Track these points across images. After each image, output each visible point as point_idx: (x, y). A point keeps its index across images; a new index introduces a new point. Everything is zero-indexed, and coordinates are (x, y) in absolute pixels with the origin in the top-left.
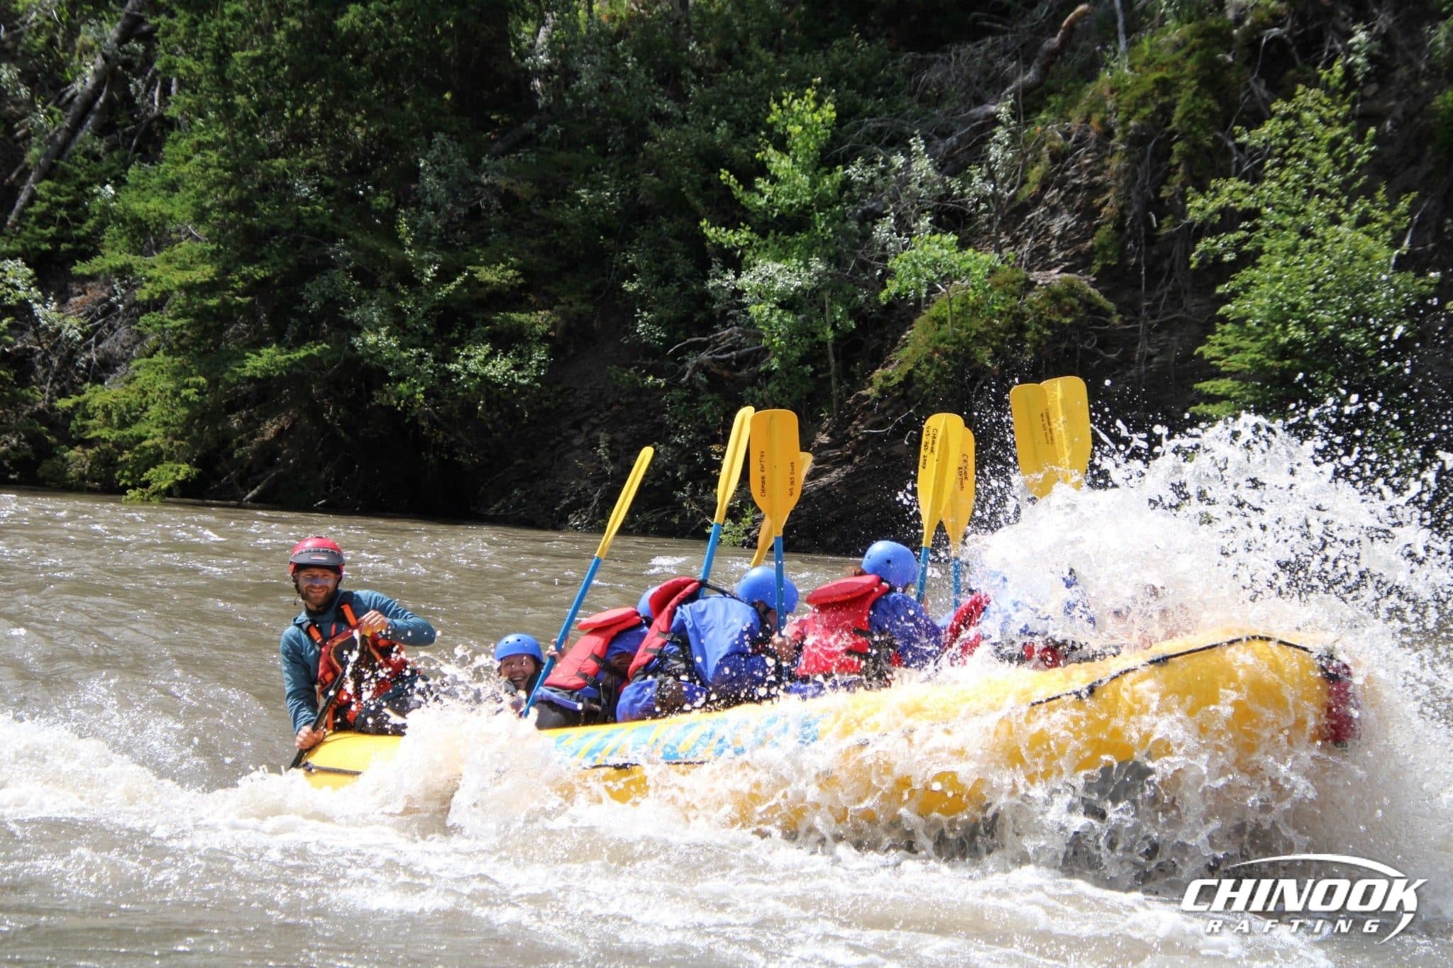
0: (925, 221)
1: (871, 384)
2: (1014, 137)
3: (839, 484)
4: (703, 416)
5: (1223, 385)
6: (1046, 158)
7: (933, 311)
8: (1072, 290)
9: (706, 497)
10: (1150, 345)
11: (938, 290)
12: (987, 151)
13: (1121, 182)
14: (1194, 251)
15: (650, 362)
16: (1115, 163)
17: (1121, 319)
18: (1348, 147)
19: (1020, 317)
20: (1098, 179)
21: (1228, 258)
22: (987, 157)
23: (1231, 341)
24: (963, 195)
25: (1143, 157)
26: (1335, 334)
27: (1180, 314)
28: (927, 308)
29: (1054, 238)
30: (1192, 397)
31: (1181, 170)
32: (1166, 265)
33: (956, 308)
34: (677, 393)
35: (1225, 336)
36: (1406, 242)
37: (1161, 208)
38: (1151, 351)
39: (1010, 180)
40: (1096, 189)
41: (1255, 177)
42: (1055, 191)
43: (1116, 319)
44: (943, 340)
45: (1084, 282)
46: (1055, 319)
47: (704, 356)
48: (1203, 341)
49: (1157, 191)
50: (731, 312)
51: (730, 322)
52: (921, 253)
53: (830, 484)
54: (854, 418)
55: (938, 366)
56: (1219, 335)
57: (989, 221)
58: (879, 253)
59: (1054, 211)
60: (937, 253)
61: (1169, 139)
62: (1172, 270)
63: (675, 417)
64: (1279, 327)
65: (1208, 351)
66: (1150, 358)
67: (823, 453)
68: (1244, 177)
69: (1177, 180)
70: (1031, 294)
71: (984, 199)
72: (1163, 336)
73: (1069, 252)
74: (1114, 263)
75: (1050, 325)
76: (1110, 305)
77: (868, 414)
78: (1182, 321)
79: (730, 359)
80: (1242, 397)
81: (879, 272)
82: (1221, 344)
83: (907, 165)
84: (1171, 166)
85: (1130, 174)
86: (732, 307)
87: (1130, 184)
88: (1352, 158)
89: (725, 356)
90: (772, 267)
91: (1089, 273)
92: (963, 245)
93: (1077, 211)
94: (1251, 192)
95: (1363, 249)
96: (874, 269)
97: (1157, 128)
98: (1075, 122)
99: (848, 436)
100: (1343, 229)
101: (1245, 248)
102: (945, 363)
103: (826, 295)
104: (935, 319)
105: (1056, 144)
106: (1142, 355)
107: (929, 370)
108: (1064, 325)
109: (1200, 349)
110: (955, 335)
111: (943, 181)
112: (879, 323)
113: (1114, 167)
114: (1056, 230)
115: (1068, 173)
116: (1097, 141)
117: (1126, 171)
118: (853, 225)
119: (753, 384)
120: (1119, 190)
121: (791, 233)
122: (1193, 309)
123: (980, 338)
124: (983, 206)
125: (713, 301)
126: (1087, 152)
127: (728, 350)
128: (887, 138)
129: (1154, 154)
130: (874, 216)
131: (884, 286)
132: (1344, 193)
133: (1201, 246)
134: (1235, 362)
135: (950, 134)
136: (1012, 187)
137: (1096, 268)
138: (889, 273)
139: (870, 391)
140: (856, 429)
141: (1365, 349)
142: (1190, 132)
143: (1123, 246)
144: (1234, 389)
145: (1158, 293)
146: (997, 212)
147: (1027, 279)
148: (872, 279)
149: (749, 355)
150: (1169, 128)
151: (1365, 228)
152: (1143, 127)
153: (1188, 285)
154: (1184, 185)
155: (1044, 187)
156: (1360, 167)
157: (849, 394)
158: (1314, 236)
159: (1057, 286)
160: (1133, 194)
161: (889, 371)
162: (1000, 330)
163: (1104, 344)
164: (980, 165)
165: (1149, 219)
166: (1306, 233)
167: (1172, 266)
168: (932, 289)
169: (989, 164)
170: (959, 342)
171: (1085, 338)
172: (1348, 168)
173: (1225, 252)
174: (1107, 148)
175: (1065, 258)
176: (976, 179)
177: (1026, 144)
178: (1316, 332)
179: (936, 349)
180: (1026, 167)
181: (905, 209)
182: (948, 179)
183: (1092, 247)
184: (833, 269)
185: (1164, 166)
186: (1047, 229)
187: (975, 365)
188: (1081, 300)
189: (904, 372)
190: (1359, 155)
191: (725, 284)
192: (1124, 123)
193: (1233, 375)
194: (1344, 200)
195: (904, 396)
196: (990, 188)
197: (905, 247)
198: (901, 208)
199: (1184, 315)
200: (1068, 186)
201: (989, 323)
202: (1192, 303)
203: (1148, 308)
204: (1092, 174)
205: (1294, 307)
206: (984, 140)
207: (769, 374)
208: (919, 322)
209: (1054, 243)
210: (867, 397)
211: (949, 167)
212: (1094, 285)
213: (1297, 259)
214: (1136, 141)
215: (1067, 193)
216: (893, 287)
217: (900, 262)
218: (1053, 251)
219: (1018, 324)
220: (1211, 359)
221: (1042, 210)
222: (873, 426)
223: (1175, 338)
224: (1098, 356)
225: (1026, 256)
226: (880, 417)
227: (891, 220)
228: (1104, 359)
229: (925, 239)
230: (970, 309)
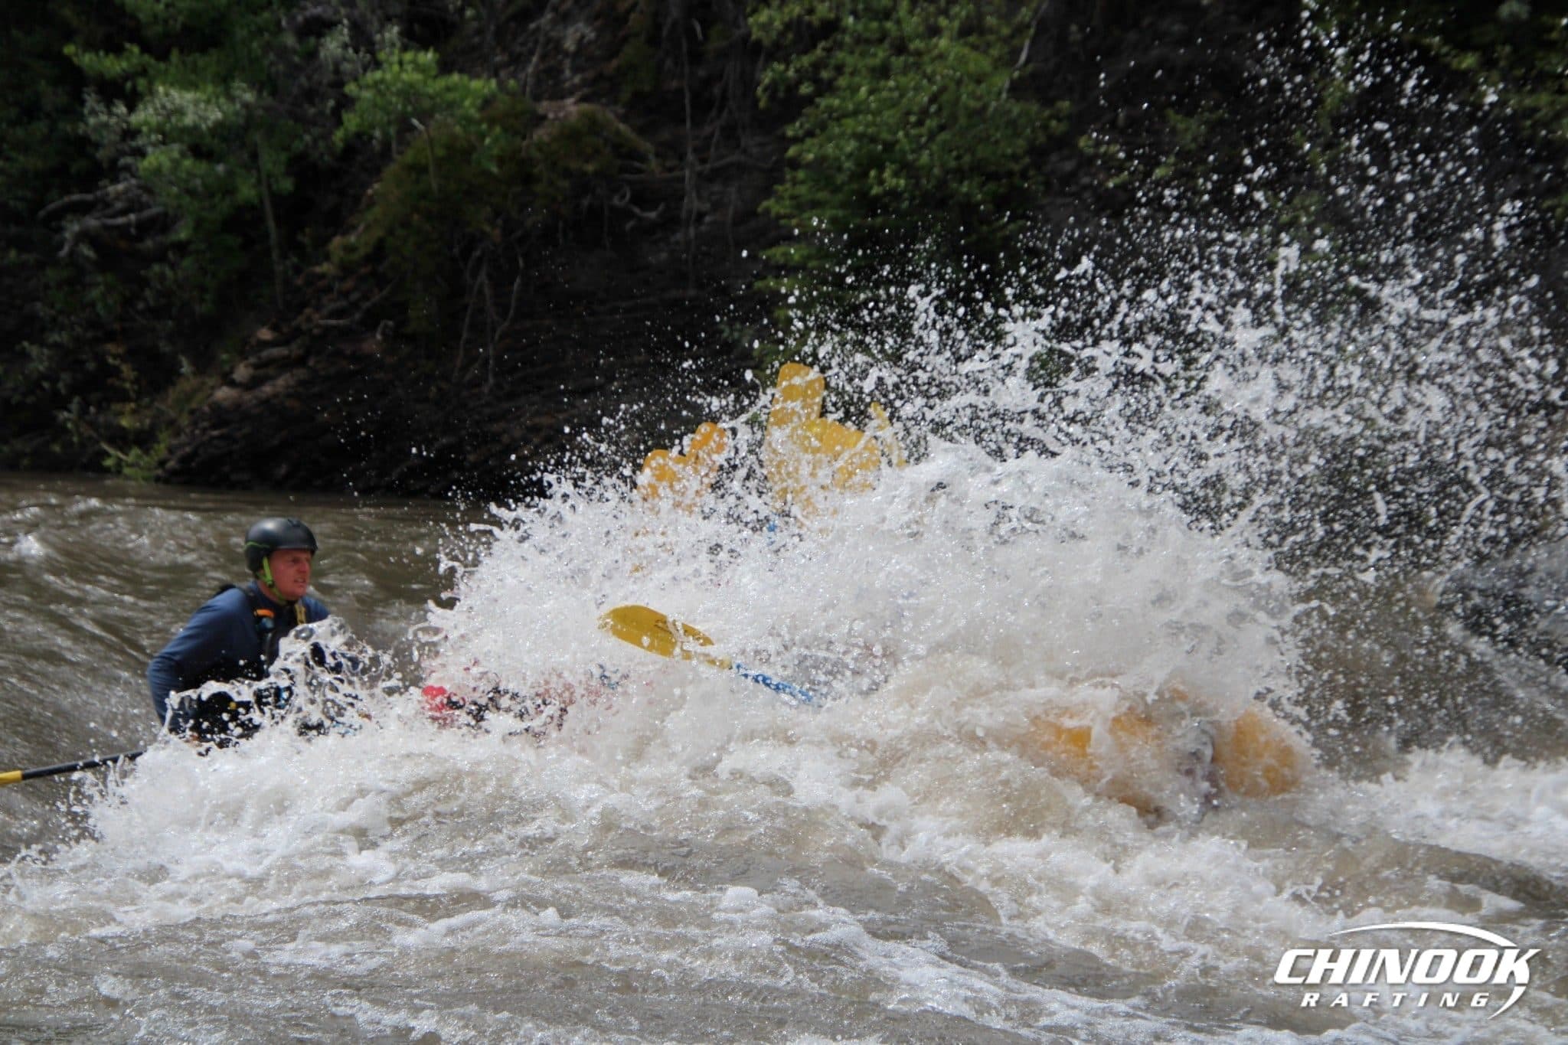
0: (393, 32)
1: (327, 257)
3: (289, 396)
4: (93, 305)
5: (797, 253)
7: (409, 155)
8: (593, 125)
9: (101, 419)
10: (700, 197)
11: (413, 128)
14: (759, 82)
15: (13, 230)
17: (664, 168)
19: (527, 163)
21: (803, 88)
23: (802, 190)
27: (738, 157)
28: (401, 153)
29: (566, 54)
30: (758, 267)
32: (717, 90)
33: (440, 152)
34: (51, 274)
35: (796, 186)
36: (1023, 57)
37: (707, 14)
38: (706, 206)
43: (654, 164)
44: (423, 196)
45: (608, 115)
46: (574, 165)
47: (92, 222)
48: (767, 192)
50: (122, 161)
51: (122, 175)
52: (388, 76)
53: (276, 396)
54: (303, 305)
55: (419, 232)
56: (788, 185)
57: (480, 32)
58: (328, 77)
59: (565, 18)
60: (410, 76)
62: (724, 97)
63: (52, 306)
64: (871, 173)
65: (775, 207)
66: (700, 216)
67: (266, 354)
70: (540, 132)
72: (716, 187)
73: (590, 74)
74: (647, 88)
75: (567, 173)
76: (646, 146)
77: (325, 299)
78: (740, 167)
79: (128, 225)
80: (822, 267)
81: (331, 103)
82: (793, 197)
86: (124, 154)
89: (121, 220)
90: (182, 98)
91: (615, 102)
92: (445, 67)
93: (597, 17)
95: (972, 67)
96: (324, 98)
99: (297, 332)
100: (943, 43)
101: (823, 73)
102: (427, 227)
103: (257, 137)
104: (411, 167)
106: (690, 212)
107: (406, 240)
108: (585, 174)
109: (765, 204)
110: (441, 189)
112: (335, 174)
114: (570, 45)
118: (290, 40)
119: (161, 257)
121: (203, 50)
122: (755, 150)
123: (473, 193)
125: (97, 146)
127: (124, 212)
130: (319, 27)
131: (339, 122)
137: (626, 95)
138: (346, 102)
139: (325, 268)
140: (309, 319)
143: (660, 66)
144: (809, 257)
145: (707, 130)
146: (490, 19)
147: (534, 112)
148: (321, 113)
149: (153, 220)
151: (972, 39)
153: (747, 118)
157: (298, 270)
158: (908, 52)
159: (573, 119)
161: (352, 239)
162: (500, 181)
163: (642, 199)
165: (694, 30)
166: (897, 48)
167: (724, 91)
170: (444, 198)
171: (615, 191)
173: (800, 81)
175: (584, 83)
178: (918, 179)
179: (415, 209)
181: (364, 15)
183: (619, 69)
184: (268, 100)
186: (557, 45)
187: (467, 230)
188: (606, 140)
189: (373, 241)
191: (113, 121)
195: (374, 273)
197: (365, 69)
199: (743, 158)
202: (751, 142)
203: (695, 150)
207: (182, 248)
208: (391, 170)
209: (567, 63)
210: (323, 276)
212: (624, 119)
216: (351, 121)
217: (360, 87)
218: (568, 73)
219: (523, 174)
220: (779, 217)
221: (549, 16)
222: (331, 316)
223: (732, 190)
224: (632, 215)
225: (530, 80)
226: (342, 303)
227: (344, 33)
228: (640, 219)
229: (395, 58)
230: (459, 154)
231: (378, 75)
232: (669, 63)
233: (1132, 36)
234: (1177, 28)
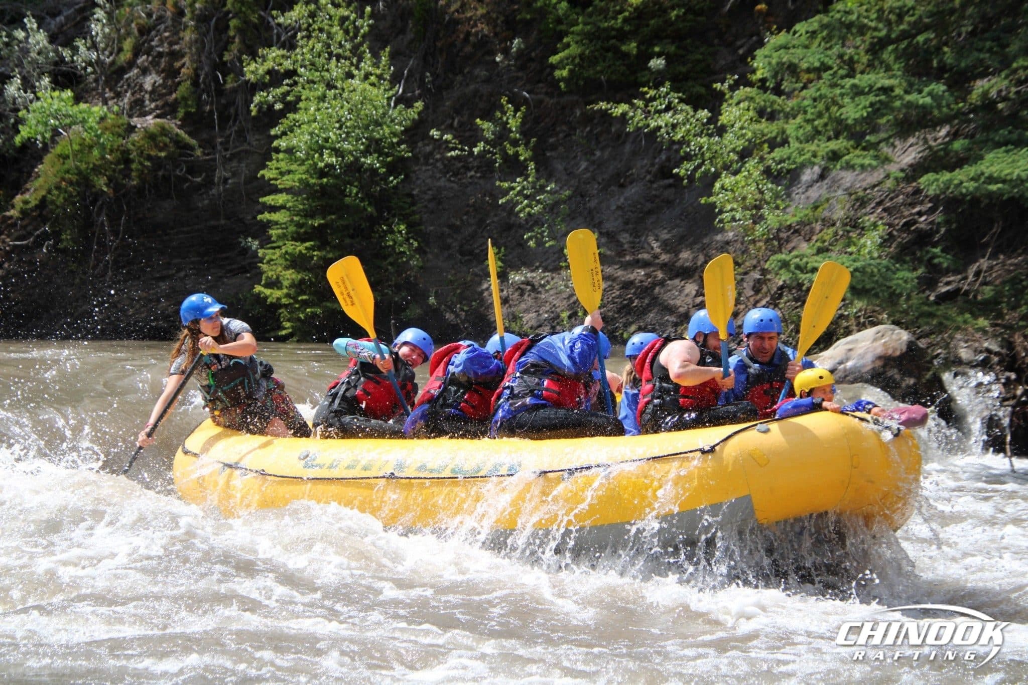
0: (46, 81)
1: (13, 207)
2: (110, 15)
5: (280, 199)
6: (136, 31)
7: (58, 149)
8: (164, 131)
10: (225, 170)
11: (60, 134)
12: (89, 27)
13: (194, 50)
14: (252, 102)
16: (188, 36)
17: (204, 154)
18: (354, 22)
19: (127, 152)
20: (176, 47)
21: (278, 106)
22: (90, 31)
23: (283, 166)
24: (73, 61)
25: (208, 31)
26: (357, 159)
27: (245, 147)
28: (53, 148)
29: (147, 92)
30: (259, 207)
31: (237, 40)
32: (232, 111)
33: (76, 147)
35: (279, 162)
36: (400, 90)
37: (225, 68)
38: (228, 175)
39: (109, 49)
40: (175, 55)
41: (291, 45)
42: (145, 57)
43: (199, 152)
44: (68, 171)
45: (172, 125)
46: (153, 153)
48: (264, 167)
49: (221, 56)
52: (45, 105)
54: (2, 233)
55: (66, 192)
56: (274, 162)
57: (96, 81)
58: (11, 106)
59: (145, 71)
60: (58, 105)
61: (226, 17)
62: (237, 115)
64: (316, 156)
65: (267, 174)
66: (225, 180)
68: (283, 46)
69: (235, 47)
70: (133, 135)
71: (90, 63)
72: (234, 164)
73: (159, 103)
74: (193, 110)
75: (149, 158)
76: (193, 142)
77: (13, 230)
78: (246, 152)
80: (294, 206)
81: (12, 120)
82: (277, 169)
83: (27, 38)
84: (229, 37)
85: (199, 43)
87: (199, 52)
88: (357, 29)
91: (175, 119)
92: (77, 99)
93: (163, 71)
94: (290, 57)
95: (370, 96)
96: (7, 118)
97: (216, 9)
98: (154, 5)
100: (356, 82)
101: (289, 98)
102: (71, 189)
104: (60, 156)
105: (141, 21)
106: (220, 178)
107: (58, 196)
108: (160, 158)
109: (262, 172)
110: (77, 168)
111: (56, 51)
112: (16, 160)
113: (187, 38)
114: (148, 87)
115: (153, 43)
116: (172, 19)
117: (196, 41)
120: (192, 55)
122: (255, 143)
123: (96, 169)
124: (89, 69)
126: (166, 27)
128: (8, 18)
129: (216, 28)
130: (4, 78)
131: (18, 132)
132: (354, 55)
133: (257, 99)
134: (287, 181)
135: (59, 13)
136: (111, 54)
137: (181, 113)
138: (20, 121)
139: (12, 213)
140: (4, 242)
141: (378, 169)
142: (241, 11)
143: (200, 98)
144: (288, 201)
145: (228, 132)
146: (102, 73)
147: (129, 124)
148: (7, 126)
150: (225, 9)
152: (205, 8)
153: (250, 126)
154: (241, 52)
155: (137, 52)
156: (364, 36)
158: (336, 88)
159: (152, 129)
160: (203, 58)
161: (27, 196)
162: (111, 163)
163: (192, 171)
164: (85, 38)
165: (217, 77)
166: (330, 86)
167: (237, 111)
168: (56, 133)
169: (92, 37)
170: (80, 173)
171: (177, 167)
172: (356, 36)
173: (275, 102)
174: (180, 24)
175: (157, 108)
176: (82, 49)
177: (119, 22)
178: (343, 158)
179: (63, 179)
180: (121, 39)
181: (29, 72)
182: (60, 49)
183: (176, 99)
185: (224, 37)
186: (141, 86)
187: (94, 190)
188: (171, 139)
189: (39, 197)
190: (362, 27)
192: (192, 5)
193: (288, 191)
194: (355, 60)
195: (40, 215)
196: (94, 56)
197: (31, 102)
198: (25, 72)
199: (248, 148)
200: (155, 54)
201: (103, 158)
202: (253, 139)
203: (221, 143)
204: (171, 44)
205: (326, 140)
206: (87, 19)
208: (48, 158)
209: (147, 96)
210: (11, 217)
211: (61, 38)
212: (180, 127)
213: (326, 105)
214: (202, 19)
215: (154, 58)
216: (25, 132)
217: (28, 111)
218: (147, 102)
219: (125, 158)
220: (270, 179)
221: (136, 71)
222: (17, 239)
223: (243, 165)
224: (187, 180)
225: (127, 107)
226: (22, 232)
227: (18, 81)
228: (192, 182)
229: (48, 95)
230: (86, 148)
231: (39, 104)
232: (204, 97)
233: (459, 78)
234: (484, 73)
